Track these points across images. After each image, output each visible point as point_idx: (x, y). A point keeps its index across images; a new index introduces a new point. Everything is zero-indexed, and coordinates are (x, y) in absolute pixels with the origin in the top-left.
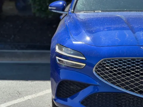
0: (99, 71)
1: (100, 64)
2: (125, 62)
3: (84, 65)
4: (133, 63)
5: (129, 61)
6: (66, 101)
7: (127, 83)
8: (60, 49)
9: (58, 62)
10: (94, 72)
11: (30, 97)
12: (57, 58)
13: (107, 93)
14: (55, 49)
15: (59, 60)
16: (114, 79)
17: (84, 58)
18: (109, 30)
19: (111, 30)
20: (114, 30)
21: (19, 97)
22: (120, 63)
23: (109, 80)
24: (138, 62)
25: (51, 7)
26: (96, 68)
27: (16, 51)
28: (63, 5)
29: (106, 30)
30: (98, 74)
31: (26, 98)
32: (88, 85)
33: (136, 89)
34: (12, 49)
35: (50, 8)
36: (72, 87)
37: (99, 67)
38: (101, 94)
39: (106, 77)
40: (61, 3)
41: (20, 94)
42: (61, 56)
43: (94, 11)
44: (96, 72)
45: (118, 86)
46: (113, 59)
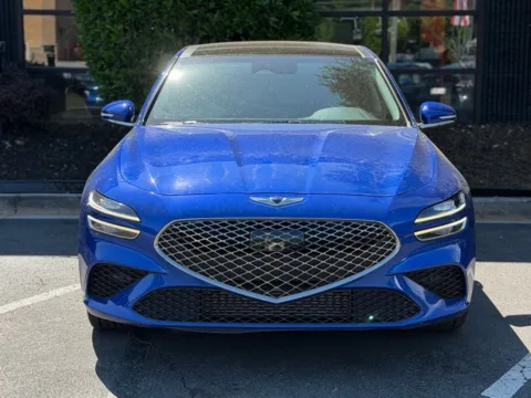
0: (165, 245)
1: (167, 231)
2: (215, 227)
3: (138, 232)
4: (232, 228)
5: (224, 225)
6: (106, 303)
7: (221, 269)
8: (96, 199)
9: (91, 226)
10: (156, 247)
11: (60, 291)
12: (90, 217)
13: (182, 289)
14: (86, 199)
15: (93, 222)
16: (195, 260)
17: (137, 219)
18: (194, 162)
19: (199, 162)
20: (204, 161)
21: (39, 292)
22: (207, 229)
23: (185, 263)
24: (241, 226)
25: (105, 112)
26: (160, 239)
27: (67, 195)
28: (127, 109)
29: (188, 161)
30: (164, 251)
31: (53, 293)
32: (147, 273)
33: (239, 281)
34: (60, 190)
35: (103, 114)
36: (115, 277)
37: (167, 238)
38: (171, 289)
39: (179, 257)
40: (125, 105)
41: (42, 285)
42: (97, 214)
43: (183, 120)
44: (160, 247)
45: (203, 273)
46: (192, 222)
